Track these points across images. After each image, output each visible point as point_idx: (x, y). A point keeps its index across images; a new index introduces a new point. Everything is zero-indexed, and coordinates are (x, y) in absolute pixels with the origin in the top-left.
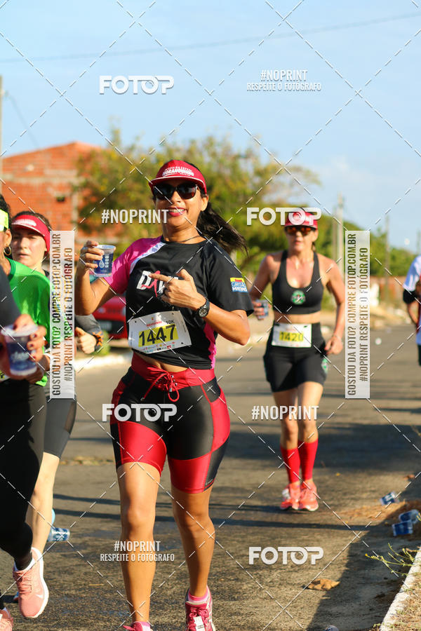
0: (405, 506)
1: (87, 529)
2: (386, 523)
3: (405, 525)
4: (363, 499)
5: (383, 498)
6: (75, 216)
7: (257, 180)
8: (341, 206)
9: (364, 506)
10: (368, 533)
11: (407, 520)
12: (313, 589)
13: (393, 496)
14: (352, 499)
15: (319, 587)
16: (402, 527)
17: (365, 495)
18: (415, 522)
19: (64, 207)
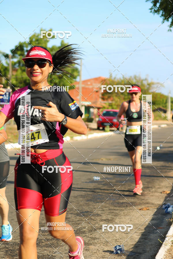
6: (101, 96)
8: (170, 93)
12: (164, 193)
15: (165, 193)
19: (97, 94)
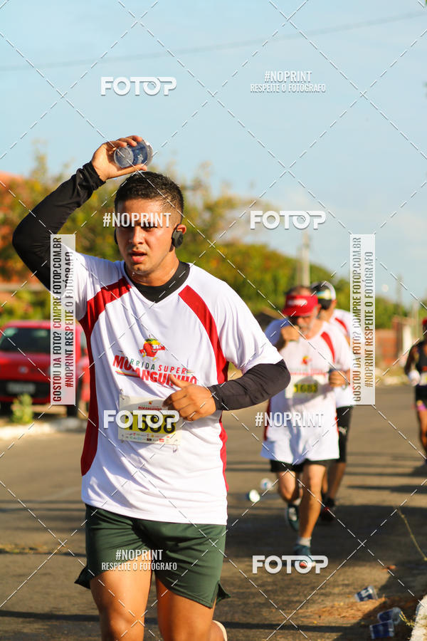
0: (385, 603)
1: (6, 632)
2: (363, 623)
3: (386, 626)
4: (334, 594)
5: (359, 594)
7: (207, 216)
8: (307, 246)
9: (336, 603)
10: (341, 636)
11: (388, 620)
13: (371, 591)
14: (322, 594)
16: (381, 628)
17: (336, 590)
18: (396, 623)
